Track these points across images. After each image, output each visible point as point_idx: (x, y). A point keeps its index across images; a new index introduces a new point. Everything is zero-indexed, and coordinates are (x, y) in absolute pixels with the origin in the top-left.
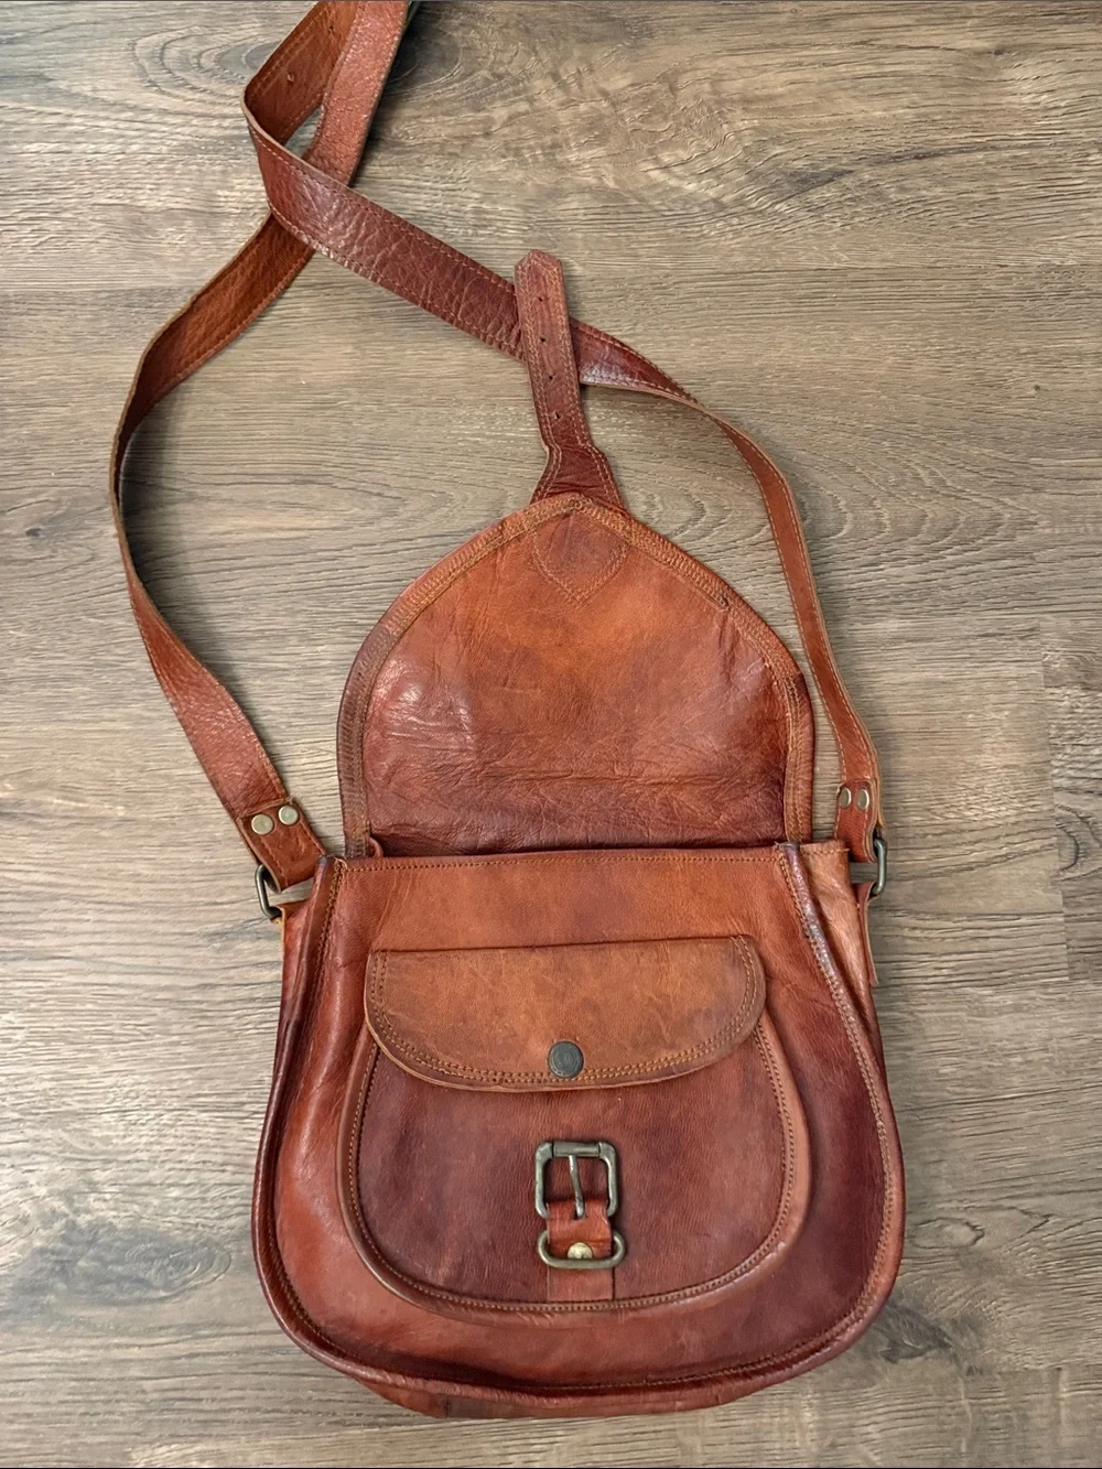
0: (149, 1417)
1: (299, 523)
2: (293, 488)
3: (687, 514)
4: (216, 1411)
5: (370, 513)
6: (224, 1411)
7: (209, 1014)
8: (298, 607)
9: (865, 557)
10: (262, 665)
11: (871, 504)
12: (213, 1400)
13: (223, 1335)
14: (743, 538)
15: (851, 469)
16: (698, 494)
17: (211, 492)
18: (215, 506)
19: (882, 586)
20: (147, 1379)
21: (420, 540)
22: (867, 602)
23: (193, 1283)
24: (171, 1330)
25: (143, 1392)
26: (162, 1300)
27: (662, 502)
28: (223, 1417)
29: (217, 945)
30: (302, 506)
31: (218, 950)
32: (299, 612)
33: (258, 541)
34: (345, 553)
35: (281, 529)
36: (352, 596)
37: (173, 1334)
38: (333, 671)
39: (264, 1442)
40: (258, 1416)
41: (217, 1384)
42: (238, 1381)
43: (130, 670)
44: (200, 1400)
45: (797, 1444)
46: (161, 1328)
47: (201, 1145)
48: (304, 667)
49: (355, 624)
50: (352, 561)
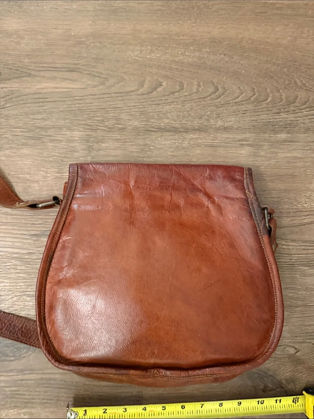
0: (7, 400)
1: (69, 86)
2: (67, 73)
3: (212, 90)
4: (30, 399)
5: (95, 83)
6: (33, 399)
7: (31, 263)
8: (67, 117)
9: (275, 110)
10: (53, 138)
11: (279, 91)
12: (29, 395)
13: (33, 374)
14: (232, 100)
15: (272, 78)
16: (216, 83)
17: (37, 73)
18: (38, 79)
19: (281, 121)
20: (6, 387)
21: (113, 94)
22: (275, 127)
23: (23, 356)
24: (15, 371)
25: (5, 391)
26: (12, 361)
27: (203, 85)
28: (33, 401)
29: (35, 239)
30: (70, 80)
31: (35, 241)
32: (68, 119)
33: (54, 92)
34: (85, 98)
35: (62, 88)
36: (86, 114)
37: (16, 373)
38: (79, 141)
39: (47, 410)
42: (38, 390)
43: (6, 138)
44: (25, 395)
46: (11, 370)
47: (27, 309)
48: (68, 139)
49: (87, 125)
50: (87, 101)
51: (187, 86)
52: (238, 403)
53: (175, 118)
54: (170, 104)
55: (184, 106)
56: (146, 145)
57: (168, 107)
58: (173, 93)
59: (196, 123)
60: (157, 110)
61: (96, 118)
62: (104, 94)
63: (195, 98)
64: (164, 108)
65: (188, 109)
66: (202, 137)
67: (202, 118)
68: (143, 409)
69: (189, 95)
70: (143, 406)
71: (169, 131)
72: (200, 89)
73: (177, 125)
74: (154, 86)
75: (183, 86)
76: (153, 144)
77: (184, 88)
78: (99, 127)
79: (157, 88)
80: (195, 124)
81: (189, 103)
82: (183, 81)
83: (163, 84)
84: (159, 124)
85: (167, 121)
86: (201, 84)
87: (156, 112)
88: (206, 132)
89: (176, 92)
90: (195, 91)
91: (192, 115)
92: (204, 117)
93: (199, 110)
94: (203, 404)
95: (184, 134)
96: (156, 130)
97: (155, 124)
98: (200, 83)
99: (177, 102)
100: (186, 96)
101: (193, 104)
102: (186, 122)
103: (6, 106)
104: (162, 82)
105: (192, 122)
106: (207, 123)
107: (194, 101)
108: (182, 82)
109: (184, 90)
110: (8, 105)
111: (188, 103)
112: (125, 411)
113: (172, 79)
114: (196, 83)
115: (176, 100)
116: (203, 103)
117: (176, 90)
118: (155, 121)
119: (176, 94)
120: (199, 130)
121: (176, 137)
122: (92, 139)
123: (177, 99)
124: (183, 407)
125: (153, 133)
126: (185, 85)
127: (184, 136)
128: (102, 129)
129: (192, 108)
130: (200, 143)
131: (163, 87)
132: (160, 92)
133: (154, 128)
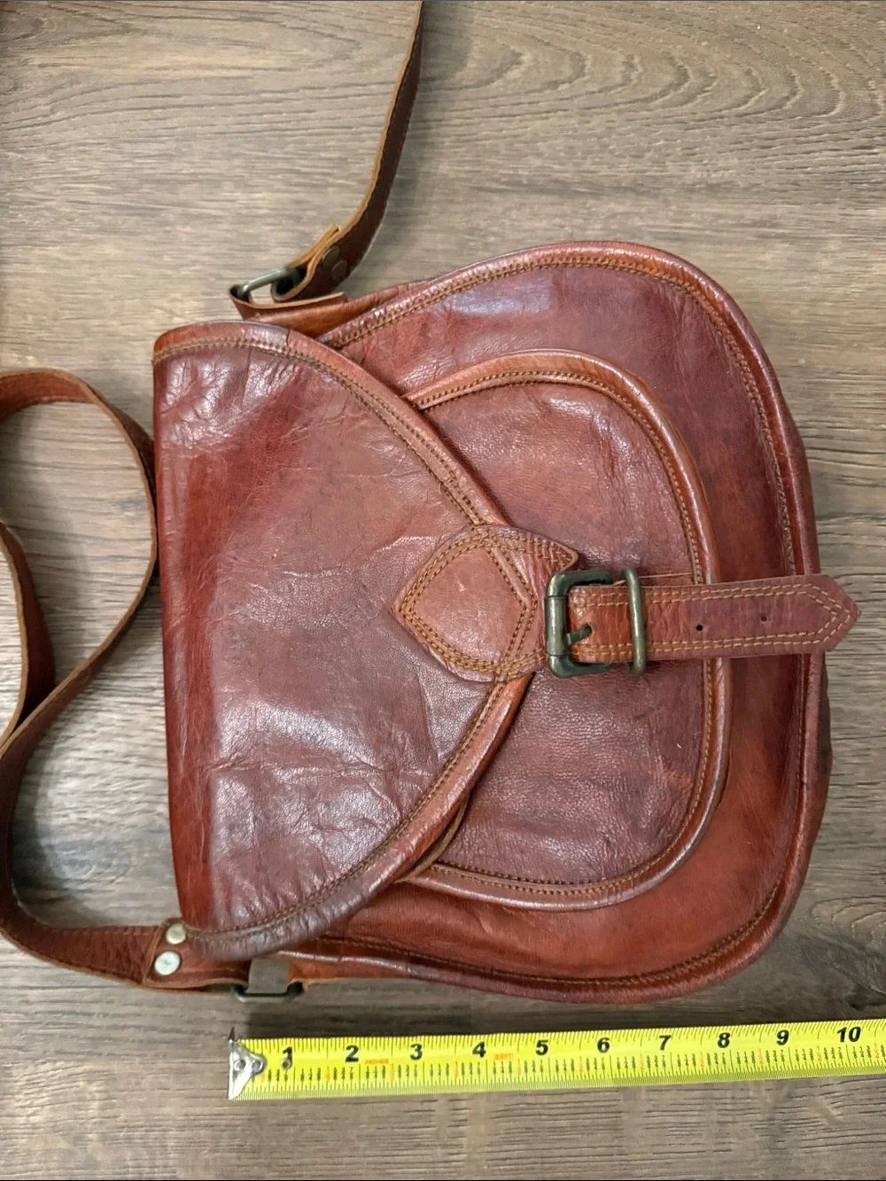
0: (31, 1030)
1: (243, 61)
2: (238, 25)
3: (669, 78)
4: (109, 1028)
5: (319, 54)
6: (116, 1027)
7: (119, 588)
8: (235, 151)
9: (857, 140)
10: (192, 211)
11: (864, 84)
12: (105, 1015)
14: (729, 108)
15: (844, 46)
16: (681, 58)
17: (148, 25)
18: (152, 40)
19: (876, 171)
20: (32, 988)
21: (374, 87)
22: (860, 186)
25: (27, 1002)
27: (642, 64)
28: (116, 1034)
29: (131, 514)
30: (246, 44)
32: (237, 155)
33: (197, 79)
34: (291, 95)
35: (223, 67)
36: (295, 142)
38: (270, 221)
39: (161, 1064)
40: (156, 1035)
41: (111, 998)
43: (50, 209)
44: (90, 1015)
45: (751, 1093)
47: (103, 733)
48: (239, 215)
49: (298, 172)
50: (298, 104)
51: (593, 65)
52: (779, 1037)
53: (562, 154)
54: (544, 115)
55: (588, 122)
56: (472, 231)
57: (539, 123)
58: (554, 85)
59: (625, 170)
60: (504, 132)
61: (323, 155)
62: (347, 86)
63: (618, 101)
64: (527, 127)
65: (598, 131)
66: (643, 210)
67: (643, 156)
68: (475, 1052)
69: (600, 91)
70: (476, 1040)
71: (542, 191)
72: (634, 76)
73: (567, 175)
74: (496, 66)
75: (584, 66)
76: (495, 229)
77: (586, 71)
78: (331, 180)
79: (506, 72)
80: (622, 172)
81: (602, 113)
82: (581, 53)
83: (524, 58)
84: (512, 172)
85: (538, 162)
86: (636, 60)
87: (505, 137)
88: (655, 197)
89: (563, 83)
90: (619, 79)
91: (611, 147)
92: (648, 155)
93: (632, 135)
94: (667, 1038)
95: (591, 202)
96: (503, 187)
97: (501, 171)
98: (633, 59)
99: (565, 110)
100: (594, 93)
101: (614, 116)
102: (593, 168)
103: (52, 117)
104: (521, 54)
105: (611, 166)
106: (657, 171)
107: (616, 108)
108: (578, 54)
109: (587, 78)
110: (59, 115)
111: (598, 114)
112: (416, 1055)
113: (548, 44)
114: (621, 58)
115: (565, 104)
116: (644, 113)
117: (563, 77)
118: (500, 162)
119: (562, 87)
120: (636, 189)
121: (567, 207)
122: (310, 213)
123: (565, 102)
124: (603, 1045)
125: (496, 197)
126: (588, 63)
127: (589, 208)
128: (341, 186)
129: (610, 128)
130: (639, 228)
131: (522, 68)
132: (515, 81)
133: (497, 181)
